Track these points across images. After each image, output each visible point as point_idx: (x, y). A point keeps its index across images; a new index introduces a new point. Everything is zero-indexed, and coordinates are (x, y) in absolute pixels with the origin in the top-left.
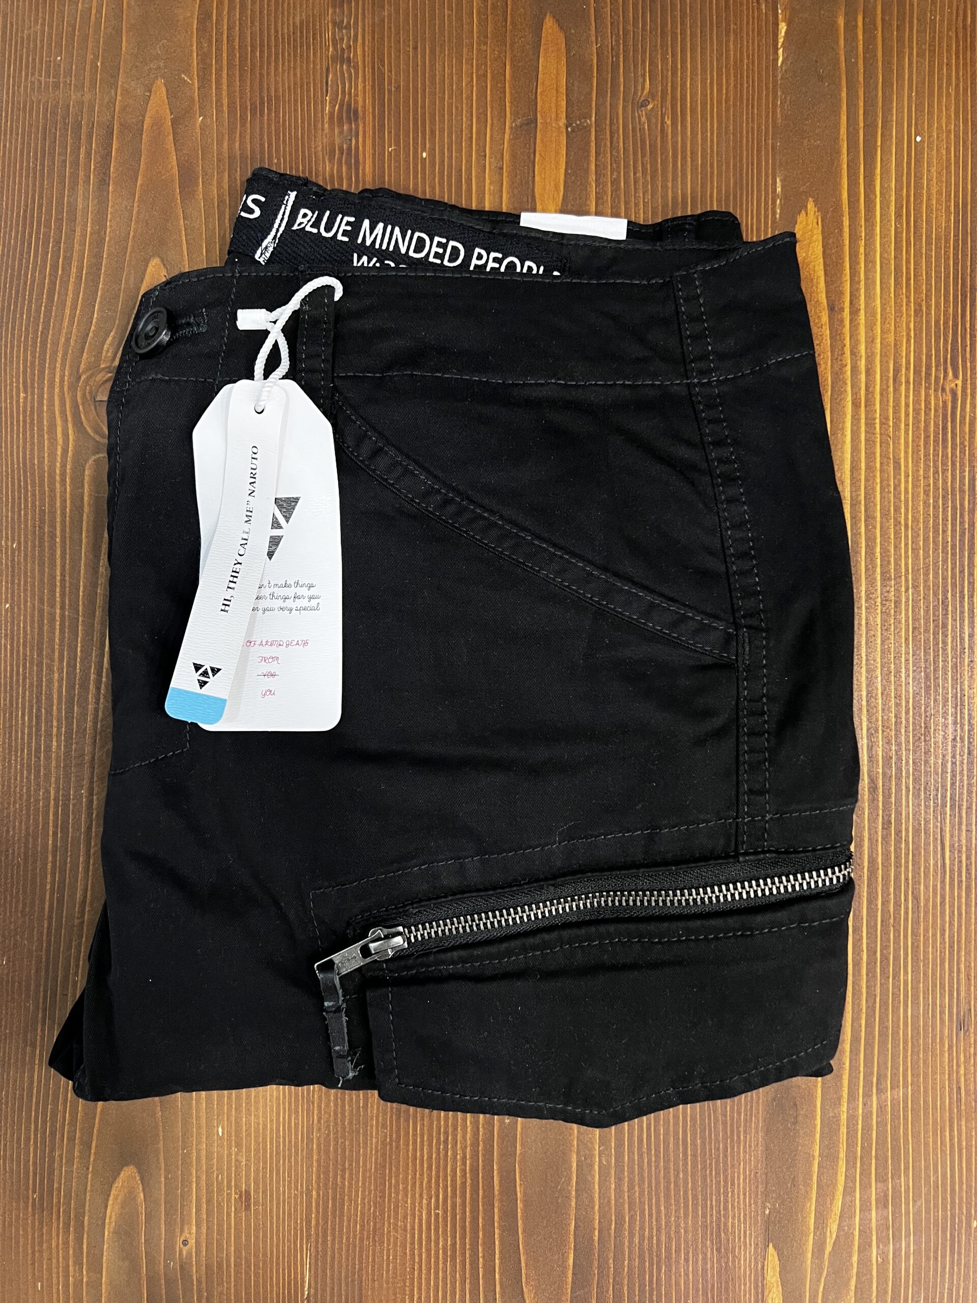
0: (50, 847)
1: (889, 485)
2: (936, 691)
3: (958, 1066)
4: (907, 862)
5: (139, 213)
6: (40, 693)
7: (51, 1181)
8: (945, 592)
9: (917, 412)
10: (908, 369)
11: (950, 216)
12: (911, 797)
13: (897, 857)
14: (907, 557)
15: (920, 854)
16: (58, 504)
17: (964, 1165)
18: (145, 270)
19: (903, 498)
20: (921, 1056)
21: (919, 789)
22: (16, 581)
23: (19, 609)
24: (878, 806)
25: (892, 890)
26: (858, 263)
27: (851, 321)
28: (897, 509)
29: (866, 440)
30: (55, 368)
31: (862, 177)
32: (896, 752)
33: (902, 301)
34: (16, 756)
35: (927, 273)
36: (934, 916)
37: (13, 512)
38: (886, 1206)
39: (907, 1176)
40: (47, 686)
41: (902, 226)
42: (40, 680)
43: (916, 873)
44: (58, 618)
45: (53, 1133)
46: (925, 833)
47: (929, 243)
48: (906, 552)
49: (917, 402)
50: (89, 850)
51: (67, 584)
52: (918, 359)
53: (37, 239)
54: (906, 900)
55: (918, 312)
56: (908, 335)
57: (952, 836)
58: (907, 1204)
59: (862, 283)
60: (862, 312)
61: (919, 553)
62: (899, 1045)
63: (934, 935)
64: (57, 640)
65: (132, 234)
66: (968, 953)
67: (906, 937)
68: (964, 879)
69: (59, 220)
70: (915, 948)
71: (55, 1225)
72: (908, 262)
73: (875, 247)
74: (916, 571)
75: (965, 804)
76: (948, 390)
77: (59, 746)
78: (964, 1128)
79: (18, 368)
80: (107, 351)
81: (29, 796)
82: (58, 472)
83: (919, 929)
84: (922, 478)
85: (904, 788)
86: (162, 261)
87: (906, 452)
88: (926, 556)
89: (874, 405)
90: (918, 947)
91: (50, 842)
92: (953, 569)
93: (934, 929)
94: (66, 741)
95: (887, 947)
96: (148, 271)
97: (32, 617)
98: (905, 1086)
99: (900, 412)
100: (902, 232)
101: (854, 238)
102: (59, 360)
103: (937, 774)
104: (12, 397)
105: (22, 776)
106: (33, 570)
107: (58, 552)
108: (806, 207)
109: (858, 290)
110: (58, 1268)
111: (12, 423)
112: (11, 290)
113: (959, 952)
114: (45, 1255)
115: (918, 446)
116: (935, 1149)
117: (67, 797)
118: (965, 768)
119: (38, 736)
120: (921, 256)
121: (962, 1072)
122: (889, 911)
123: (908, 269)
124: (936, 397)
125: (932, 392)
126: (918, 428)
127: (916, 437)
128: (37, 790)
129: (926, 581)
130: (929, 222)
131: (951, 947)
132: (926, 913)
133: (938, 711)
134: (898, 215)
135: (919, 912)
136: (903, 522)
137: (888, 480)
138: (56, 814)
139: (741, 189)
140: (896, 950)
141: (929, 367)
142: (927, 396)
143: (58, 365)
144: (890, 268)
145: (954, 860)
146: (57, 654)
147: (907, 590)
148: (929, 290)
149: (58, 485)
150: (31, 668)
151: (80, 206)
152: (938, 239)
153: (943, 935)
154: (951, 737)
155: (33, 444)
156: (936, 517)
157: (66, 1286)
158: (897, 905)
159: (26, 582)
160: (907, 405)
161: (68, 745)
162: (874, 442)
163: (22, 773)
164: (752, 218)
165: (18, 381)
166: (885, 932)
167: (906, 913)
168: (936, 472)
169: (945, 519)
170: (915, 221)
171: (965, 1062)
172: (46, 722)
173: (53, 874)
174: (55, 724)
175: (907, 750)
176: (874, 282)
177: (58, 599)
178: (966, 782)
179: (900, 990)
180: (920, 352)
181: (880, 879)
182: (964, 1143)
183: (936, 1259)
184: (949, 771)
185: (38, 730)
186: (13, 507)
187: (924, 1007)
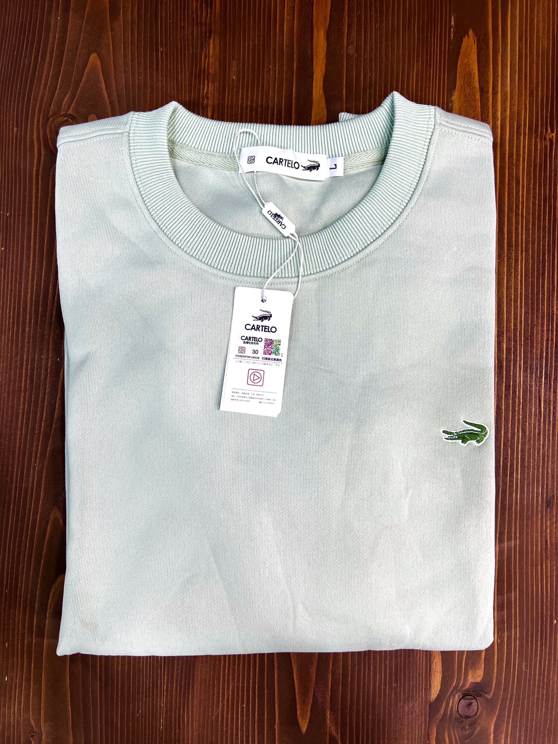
0: (23, 388)
1: (513, 193)
2: (538, 311)
3: (546, 528)
4: (519, 409)
5: (85, 28)
6: (20, 299)
7: (17, 582)
8: (544, 254)
9: (530, 151)
10: (525, 126)
11: (550, 41)
12: (522, 372)
13: (514, 406)
14: (522, 234)
15: (527, 405)
16: (34, 191)
17: (549, 587)
18: (88, 60)
19: (521, 200)
20: (525, 522)
21: (527, 367)
22: (8, 235)
23: (10, 250)
24: (503, 377)
25: (510, 425)
26: (497, 66)
27: (493, 98)
28: (517, 207)
29: (500, 166)
30: (34, 114)
31: (500, 18)
32: (514, 345)
33: (522, 87)
34: (5, 335)
35: (536, 73)
36: (534, 441)
37: (8, 195)
38: (503, 609)
39: (515, 591)
40: (24, 295)
41: (522, 46)
42: (20, 292)
43: (524, 417)
44: (31, 256)
45: (19, 554)
46: (530, 393)
47: (538, 56)
48: (522, 231)
49: (530, 146)
50: (45, 391)
51: (38, 237)
52: (531, 121)
53: (28, 41)
54: (518, 431)
55: (531, 94)
56: (526, 107)
57: (545, 395)
58: (515, 608)
59: (500, 77)
60: (499, 94)
61: (529, 232)
62: (512, 515)
63: (534, 452)
64: (31, 269)
65: (81, 39)
66: (553, 463)
67: (517, 453)
68: (552, 420)
69: (40, 31)
70: (523, 459)
71: (18, 609)
72: (526, 66)
73: (507, 57)
74: (527, 242)
75: (553, 376)
76: (548, 138)
77: (30, 330)
78: (549, 564)
79: (14, 114)
80: (65, 105)
81: (11, 358)
82: (34, 173)
83: (525, 448)
84: (532, 189)
85: (518, 366)
86: (98, 55)
87: (523, 174)
88: (533, 233)
89: (505, 146)
90: (524, 459)
91: (23, 385)
92: (548, 242)
93: (534, 448)
94: (34, 327)
95: (507, 458)
96: (90, 60)
97: (17, 255)
98: (515, 539)
99: (520, 151)
100: (522, 49)
101: (495, 52)
102: (37, 109)
103: (537, 359)
104: (9, 130)
105: (8, 347)
106: (18, 228)
107: (33, 219)
108: (468, 33)
109: (497, 81)
110: (18, 634)
111: (9, 144)
112: (11, 69)
113: (548, 462)
114: (11, 627)
115: (530, 170)
116: (532, 576)
117: (33, 360)
118: (554, 356)
119: (18, 324)
120: (533, 63)
121: (548, 531)
122: (508, 438)
123: (526, 69)
124: (541, 143)
125: (538, 140)
126: (530, 160)
127: (529, 166)
128: (16, 355)
129: (533, 248)
130: (538, 44)
131: (544, 459)
132: (530, 439)
133: (539, 323)
134: (520, 40)
135: (525, 439)
136: (520, 214)
137: (512, 190)
138: (27, 369)
139: (431, 22)
140: (512, 460)
141: (537, 126)
142: (536, 142)
143: (37, 112)
144: (516, 69)
145: (546, 409)
146: (30, 277)
147: (522, 253)
148: (537, 83)
149: (34, 181)
150: (15, 285)
151: (52, 23)
152: (543, 54)
153: (539, 452)
154: (545, 338)
155: (20, 156)
156: (540, 211)
157: (23, 645)
158: (513, 434)
159: (14, 235)
160: (524, 147)
161: (35, 330)
162: (505, 168)
163: (8, 345)
164: (437, 39)
165: (13, 121)
166: (505, 450)
167: (518, 439)
168: (540, 186)
169: (545, 213)
170: (530, 44)
171: (550, 526)
172: (23, 316)
173: (24, 404)
174: (28, 317)
175: (521, 345)
176: (506, 77)
177: (32, 246)
178: (554, 364)
179: (513, 484)
180: (532, 117)
181: (503, 419)
182: (549, 574)
183: (532, 641)
184: (544, 357)
185: (18, 321)
186: (8, 192)
187: (527, 493)
